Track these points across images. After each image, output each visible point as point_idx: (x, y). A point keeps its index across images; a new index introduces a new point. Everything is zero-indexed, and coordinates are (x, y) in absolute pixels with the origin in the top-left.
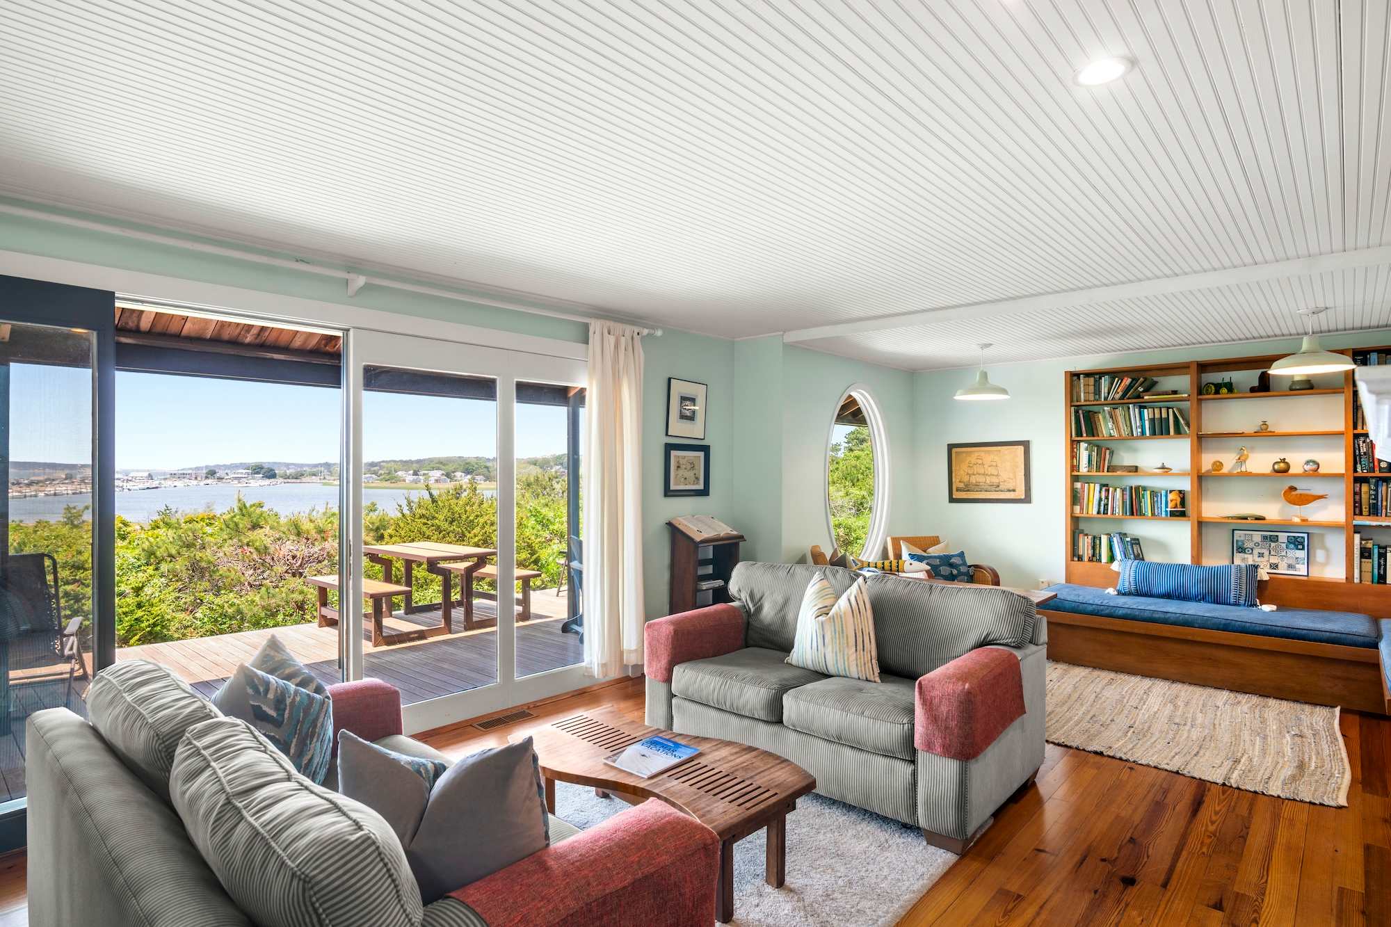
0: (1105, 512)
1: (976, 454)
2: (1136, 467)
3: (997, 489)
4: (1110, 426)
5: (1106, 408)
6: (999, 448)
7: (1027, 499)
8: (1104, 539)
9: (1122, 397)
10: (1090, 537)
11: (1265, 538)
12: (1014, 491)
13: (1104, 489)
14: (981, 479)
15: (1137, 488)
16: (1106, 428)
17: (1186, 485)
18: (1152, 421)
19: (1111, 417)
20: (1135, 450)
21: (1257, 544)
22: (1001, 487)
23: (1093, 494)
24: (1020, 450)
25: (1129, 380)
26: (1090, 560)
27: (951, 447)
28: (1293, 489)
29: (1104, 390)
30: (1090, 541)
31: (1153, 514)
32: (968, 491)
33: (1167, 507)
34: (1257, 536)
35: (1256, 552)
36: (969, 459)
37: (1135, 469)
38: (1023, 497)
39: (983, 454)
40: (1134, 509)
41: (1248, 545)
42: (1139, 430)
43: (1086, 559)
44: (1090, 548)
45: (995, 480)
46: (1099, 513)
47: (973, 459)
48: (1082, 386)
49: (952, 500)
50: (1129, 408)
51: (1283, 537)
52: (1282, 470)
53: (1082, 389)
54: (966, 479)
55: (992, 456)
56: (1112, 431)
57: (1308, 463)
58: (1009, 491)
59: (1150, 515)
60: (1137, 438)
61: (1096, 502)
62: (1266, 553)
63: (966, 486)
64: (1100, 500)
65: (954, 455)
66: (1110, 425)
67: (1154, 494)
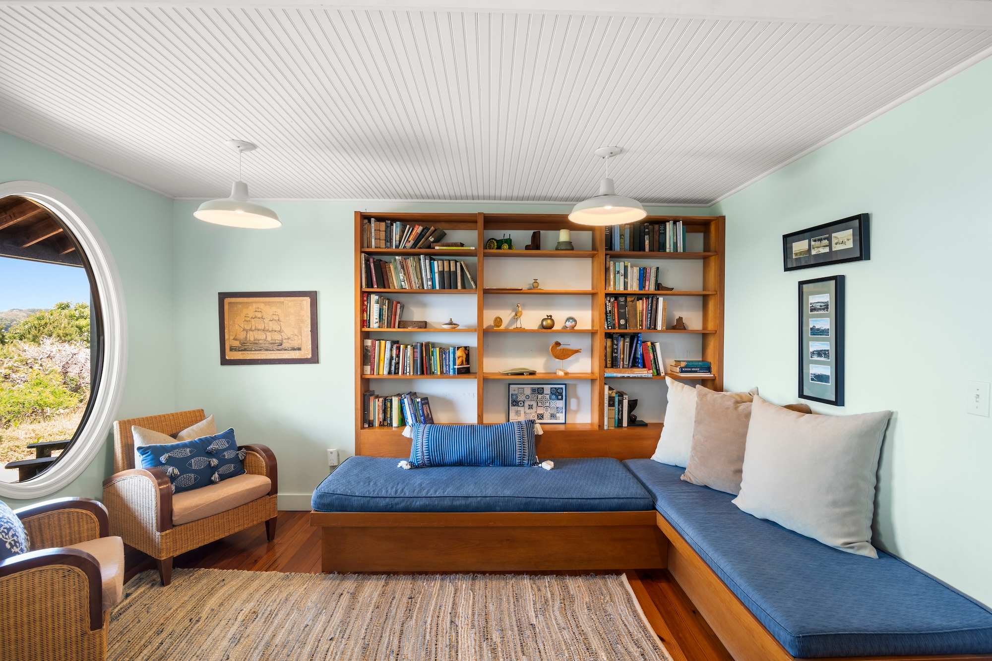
0: (396, 373)
1: (255, 306)
2: (426, 323)
3: (280, 347)
4: (402, 278)
5: (397, 258)
6: (282, 299)
7: (314, 359)
8: (395, 401)
9: (414, 246)
10: (381, 400)
11: (533, 390)
12: (299, 349)
13: (395, 347)
14: (261, 336)
15: (427, 344)
16: (397, 279)
17: (472, 341)
18: (442, 273)
19: (403, 268)
20: (424, 305)
21: (527, 397)
22: (285, 345)
23: (384, 352)
24: (307, 301)
25: (421, 228)
26: (382, 425)
27: (223, 296)
28: (558, 344)
29: (395, 237)
30: (381, 404)
31: (442, 372)
32: (245, 350)
33: (454, 364)
34: (527, 390)
35: (527, 404)
36: (245, 311)
37: (424, 325)
38: (310, 356)
39: (262, 306)
40: (424, 369)
41: (521, 398)
42: (430, 283)
43: (377, 424)
44: (381, 411)
45: (278, 337)
46: (390, 373)
47: (250, 311)
48: (373, 230)
49: (225, 362)
50: (420, 260)
51: (547, 389)
52: (547, 327)
53: (373, 234)
54: (242, 336)
55: (274, 309)
56: (403, 283)
57: (568, 319)
58: (294, 349)
59: (439, 373)
60: (428, 292)
61: (387, 362)
62: (534, 404)
63: (243, 344)
64: (391, 358)
65: (226, 307)
66: (401, 276)
67: (443, 351)
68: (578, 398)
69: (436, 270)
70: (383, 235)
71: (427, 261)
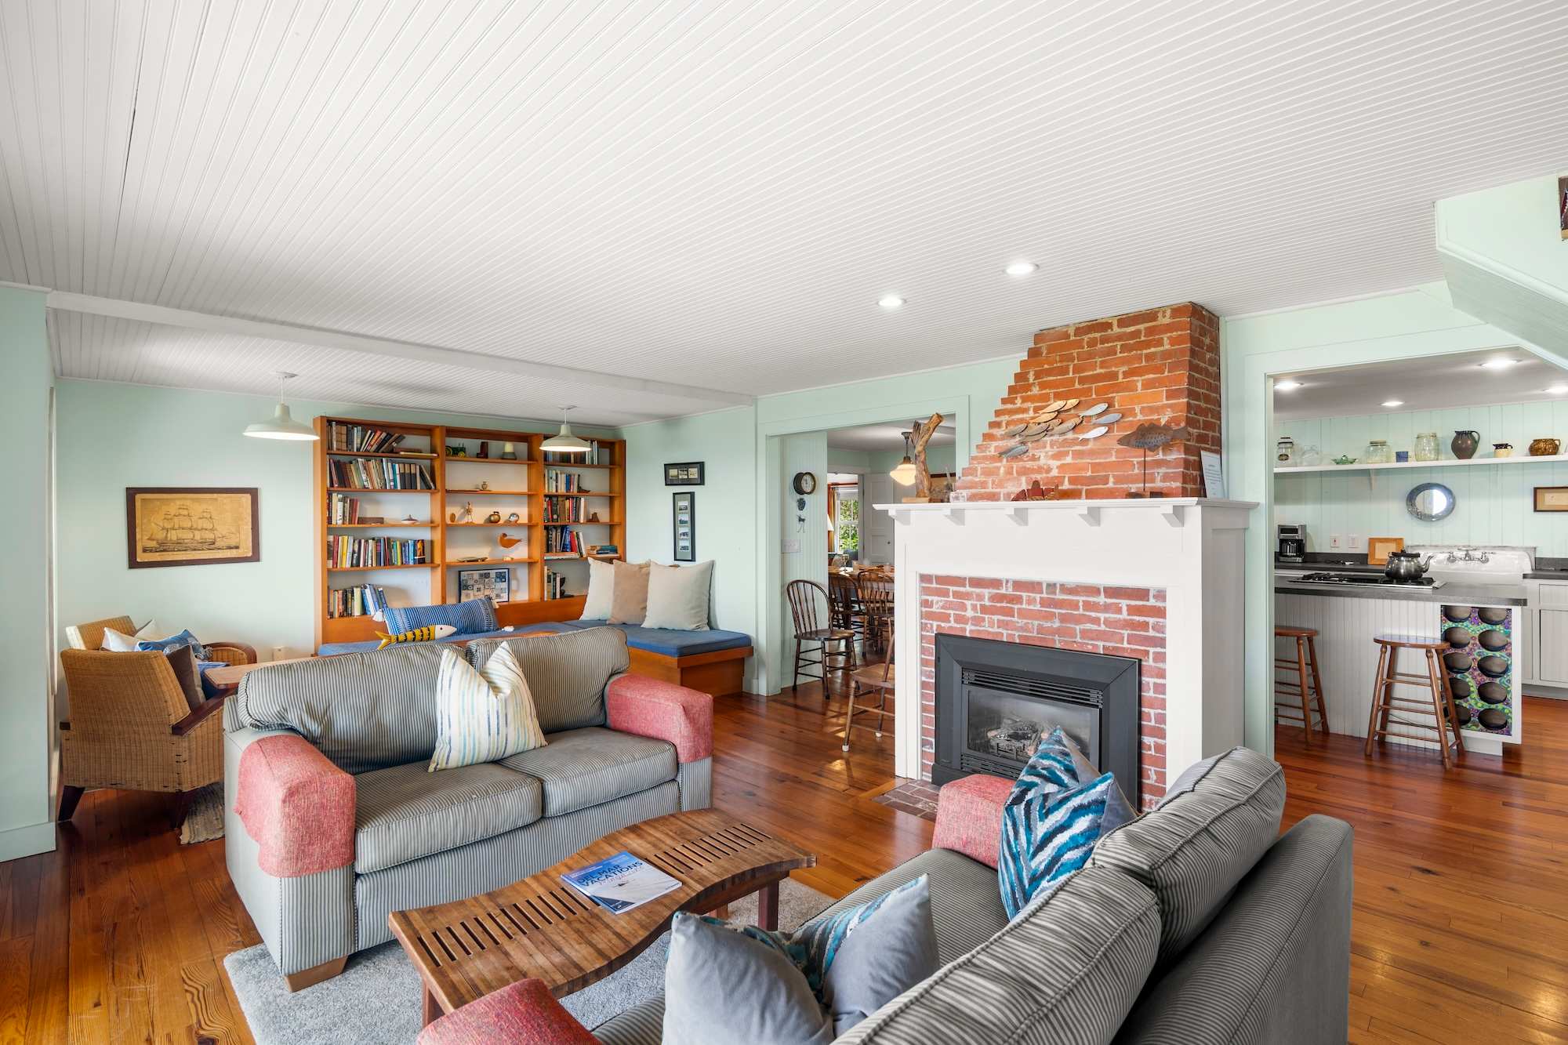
1: (178, 503)
2: (383, 518)
3: (212, 546)
4: (364, 478)
6: (215, 495)
7: (255, 557)
8: (357, 592)
10: (341, 592)
11: (481, 575)
12: (237, 548)
13: (356, 542)
14: (187, 535)
15: (389, 539)
18: (402, 475)
19: (365, 469)
21: (476, 581)
22: (217, 544)
23: (346, 546)
24: (246, 499)
25: (384, 435)
27: (132, 493)
28: (505, 535)
31: (402, 563)
32: (164, 551)
33: (415, 555)
34: (476, 575)
35: (475, 588)
36: (165, 509)
38: (250, 554)
39: (188, 503)
40: (385, 561)
41: (470, 582)
42: (392, 484)
44: (341, 603)
45: (209, 536)
46: (352, 566)
47: (173, 509)
48: (334, 433)
49: (133, 564)
50: (382, 461)
51: (493, 573)
52: (492, 521)
53: (334, 437)
54: (161, 535)
55: (204, 506)
56: (366, 483)
57: (513, 515)
58: (230, 548)
59: (399, 564)
61: (349, 555)
62: (482, 587)
63: (161, 544)
64: (354, 552)
65: (138, 504)
67: (403, 545)
68: (517, 579)
69: (397, 472)
70: (344, 438)
71: (389, 464)
